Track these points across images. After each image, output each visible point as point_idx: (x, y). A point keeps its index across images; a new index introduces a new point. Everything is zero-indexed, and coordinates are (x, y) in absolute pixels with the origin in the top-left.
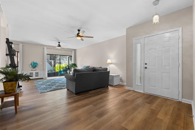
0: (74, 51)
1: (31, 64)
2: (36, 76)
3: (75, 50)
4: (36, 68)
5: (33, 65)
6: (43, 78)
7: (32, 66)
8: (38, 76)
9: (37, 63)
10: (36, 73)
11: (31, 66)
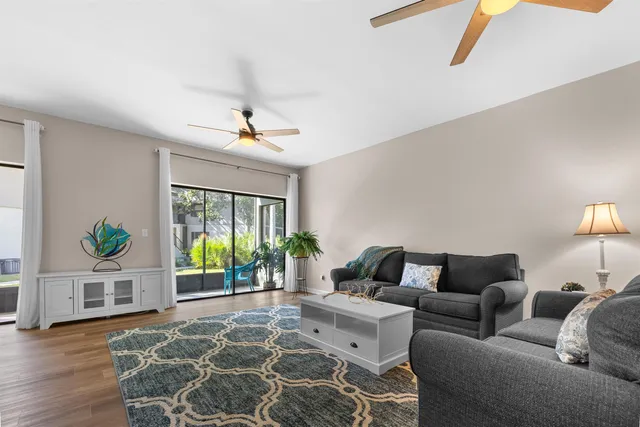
0: (294, 177)
1: (94, 237)
2: (118, 302)
3: (301, 171)
4: (122, 259)
5: (104, 242)
6: (154, 312)
7: (97, 249)
8: (129, 300)
9: (120, 231)
10: (117, 283)
11: (91, 249)
